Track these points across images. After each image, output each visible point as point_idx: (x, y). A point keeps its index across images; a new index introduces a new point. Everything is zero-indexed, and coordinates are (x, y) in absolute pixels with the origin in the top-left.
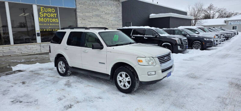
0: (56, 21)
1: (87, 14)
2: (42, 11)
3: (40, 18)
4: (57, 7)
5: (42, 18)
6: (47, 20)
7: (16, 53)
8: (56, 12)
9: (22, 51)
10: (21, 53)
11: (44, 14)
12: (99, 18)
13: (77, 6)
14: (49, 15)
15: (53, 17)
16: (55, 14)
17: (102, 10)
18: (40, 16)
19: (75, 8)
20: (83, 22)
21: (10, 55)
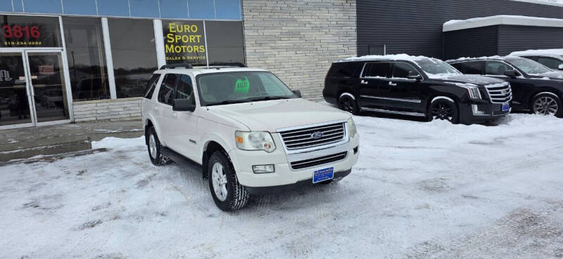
0: (199, 49)
1: (267, 32)
2: (171, 31)
3: (167, 46)
4: (202, 21)
5: (172, 46)
6: (182, 49)
7: (121, 116)
8: (200, 32)
9: (130, 112)
10: (129, 115)
11: (176, 36)
12: (296, 40)
13: (245, 17)
14: (185, 39)
15: (194, 41)
16: (198, 36)
17: (303, 20)
18: (169, 41)
19: (239, 20)
20: (256, 51)
21: (109, 120)
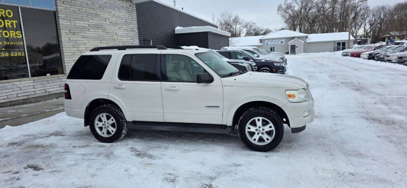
0: (16, 35)
1: (79, 23)
4: (18, 7)
8: (16, 17)
13: (58, 7)
16: (14, 22)
17: (104, 16)
19: (53, 9)
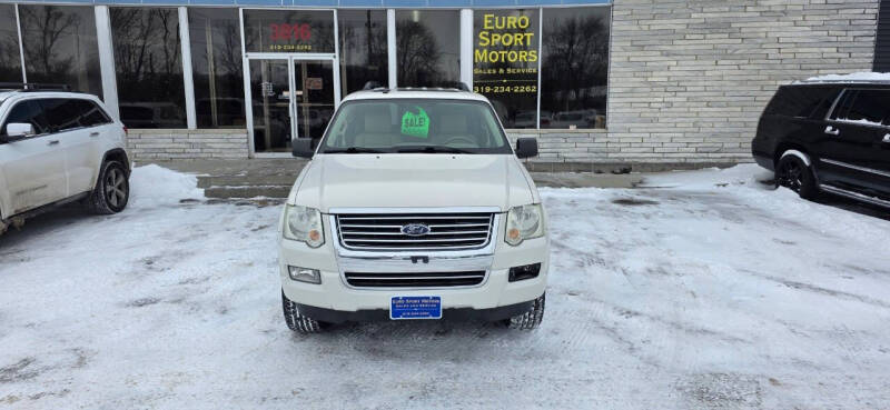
0: (528, 57)
1: (658, 24)
2: (486, 27)
3: (477, 51)
4: (539, 10)
5: (485, 51)
6: (500, 55)
8: (534, 27)
14: (507, 40)
15: (521, 43)
16: (529, 35)
18: (481, 44)
19: (607, 3)
20: (631, 59)
